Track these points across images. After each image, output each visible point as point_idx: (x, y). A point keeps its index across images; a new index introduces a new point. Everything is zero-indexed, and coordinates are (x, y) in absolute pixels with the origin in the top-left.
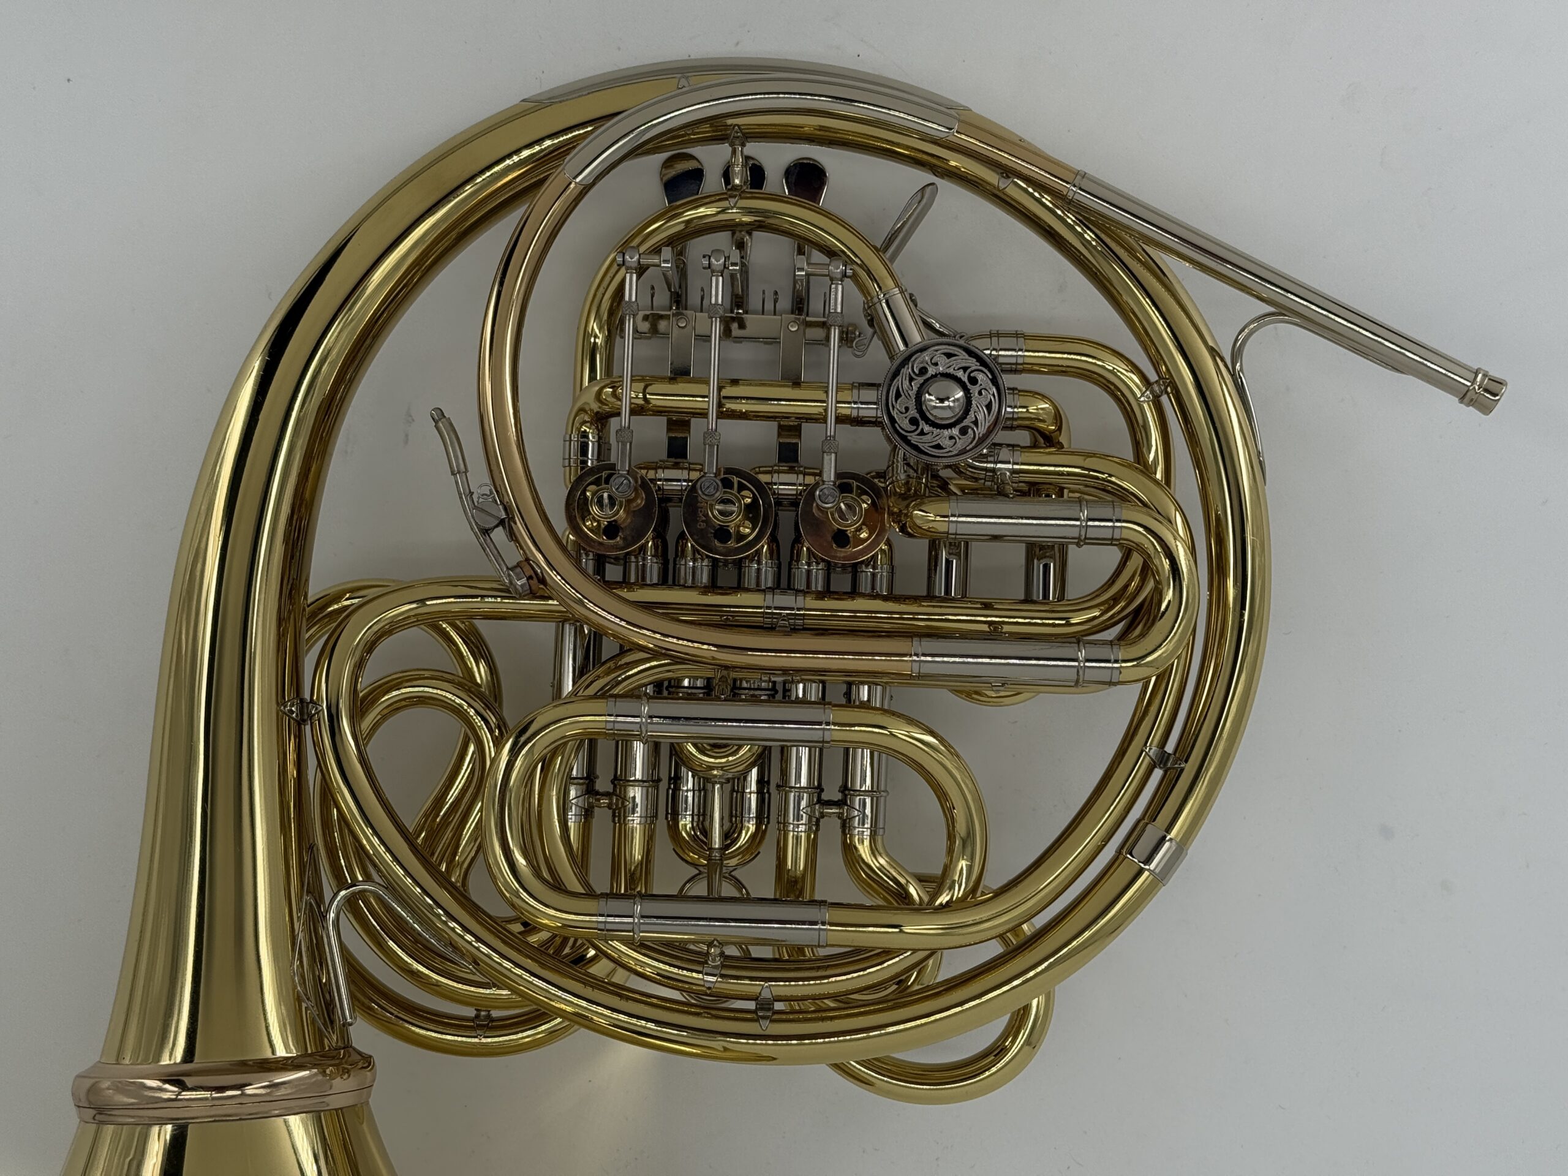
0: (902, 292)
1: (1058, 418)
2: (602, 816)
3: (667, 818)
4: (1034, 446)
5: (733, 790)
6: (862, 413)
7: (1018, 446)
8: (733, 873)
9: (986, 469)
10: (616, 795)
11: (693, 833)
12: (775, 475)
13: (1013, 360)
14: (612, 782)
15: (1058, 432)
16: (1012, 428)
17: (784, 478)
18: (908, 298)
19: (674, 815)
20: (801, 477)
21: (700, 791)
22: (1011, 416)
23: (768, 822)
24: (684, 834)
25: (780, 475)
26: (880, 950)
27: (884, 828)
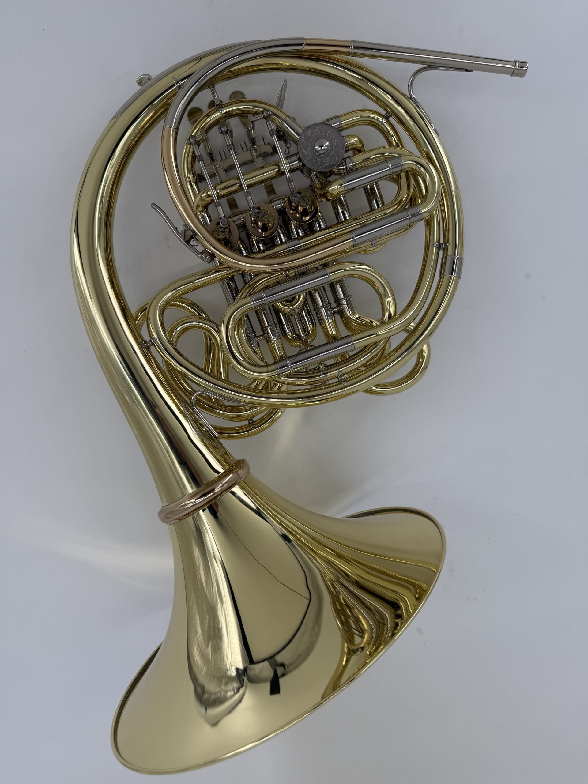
0: (289, 117)
1: (360, 141)
2: (263, 343)
3: (283, 336)
4: (355, 154)
5: (300, 318)
6: (295, 166)
7: (351, 156)
8: (311, 344)
9: (343, 169)
10: (265, 333)
11: (292, 336)
12: (273, 203)
13: (338, 126)
14: (262, 330)
15: (362, 148)
16: (346, 151)
17: (276, 203)
18: (292, 119)
19: (284, 333)
20: (281, 200)
21: (290, 322)
22: (346, 146)
23: (316, 324)
24: (290, 337)
25: (274, 202)
26: (373, 344)
27: (355, 308)
